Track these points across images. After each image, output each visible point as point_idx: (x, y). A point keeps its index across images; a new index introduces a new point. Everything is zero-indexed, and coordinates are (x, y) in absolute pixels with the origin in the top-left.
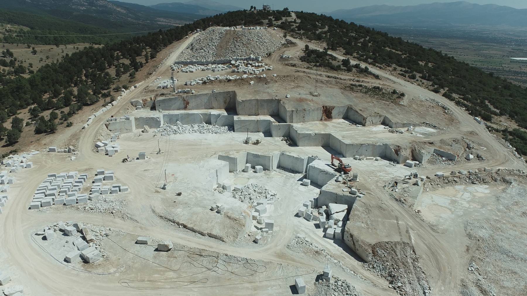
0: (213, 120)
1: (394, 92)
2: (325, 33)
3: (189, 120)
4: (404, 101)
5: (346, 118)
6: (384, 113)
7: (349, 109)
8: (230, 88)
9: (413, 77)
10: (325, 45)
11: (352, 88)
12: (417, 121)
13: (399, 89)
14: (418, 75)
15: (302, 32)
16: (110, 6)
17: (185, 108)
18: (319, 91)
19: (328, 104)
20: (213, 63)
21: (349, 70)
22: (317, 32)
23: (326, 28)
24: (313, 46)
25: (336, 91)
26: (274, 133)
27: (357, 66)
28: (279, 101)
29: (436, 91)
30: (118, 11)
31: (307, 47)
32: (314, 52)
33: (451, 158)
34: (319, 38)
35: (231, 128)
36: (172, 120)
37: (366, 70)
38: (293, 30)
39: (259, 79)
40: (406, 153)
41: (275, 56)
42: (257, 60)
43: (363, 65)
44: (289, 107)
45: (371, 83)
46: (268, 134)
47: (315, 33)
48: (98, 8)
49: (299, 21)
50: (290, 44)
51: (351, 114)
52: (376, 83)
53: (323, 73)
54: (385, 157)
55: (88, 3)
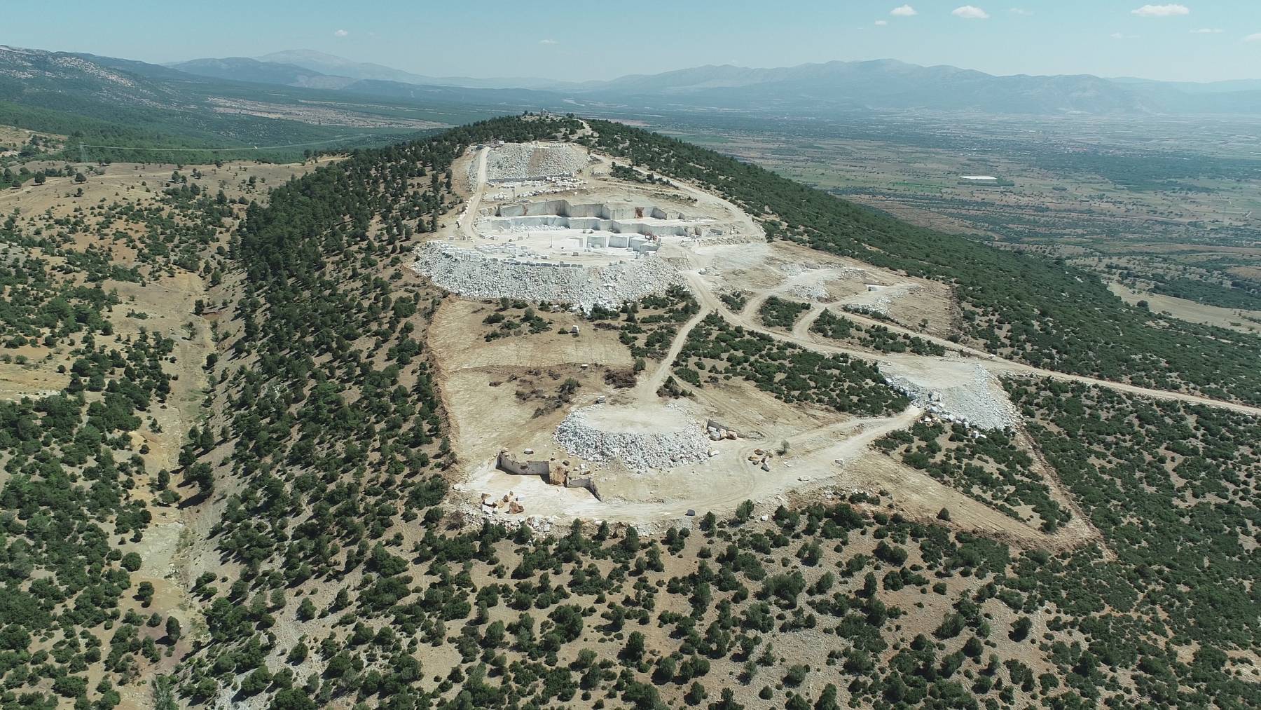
0: (549, 222)
1: (689, 199)
2: (627, 148)
3: (531, 222)
4: (695, 205)
5: (653, 216)
6: (680, 211)
7: (655, 209)
8: (560, 198)
9: (708, 188)
10: (629, 161)
11: (656, 195)
12: (702, 215)
13: (693, 196)
14: (713, 187)
15: (604, 148)
16: (91, 69)
17: (525, 214)
18: (631, 198)
19: (640, 206)
20: (529, 180)
21: (653, 183)
22: (620, 148)
23: (628, 143)
24: (620, 162)
25: (644, 198)
26: (601, 227)
27: (660, 180)
28: (602, 205)
29: (724, 198)
30: (112, 81)
31: (614, 163)
32: (621, 168)
33: (720, 233)
34: (622, 154)
35: (567, 226)
36: (518, 223)
37: (668, 183)
38: (593, 146)
39: (581, 191)
40: (691, 230)
41: (586, 172)
42: (571, 175)
43: (665, 179)
44: (611, 208)
45: (672, 192)
46: (596, 228)
47: (617, 149)
48: (62, 74)
49: (596, 135)
50: (595, 161)
51: (657, 213)
52: (676, 192)
53: (633, 185)
54: (679, 235)
55: (32, 62)
